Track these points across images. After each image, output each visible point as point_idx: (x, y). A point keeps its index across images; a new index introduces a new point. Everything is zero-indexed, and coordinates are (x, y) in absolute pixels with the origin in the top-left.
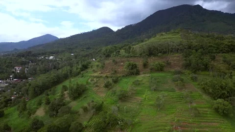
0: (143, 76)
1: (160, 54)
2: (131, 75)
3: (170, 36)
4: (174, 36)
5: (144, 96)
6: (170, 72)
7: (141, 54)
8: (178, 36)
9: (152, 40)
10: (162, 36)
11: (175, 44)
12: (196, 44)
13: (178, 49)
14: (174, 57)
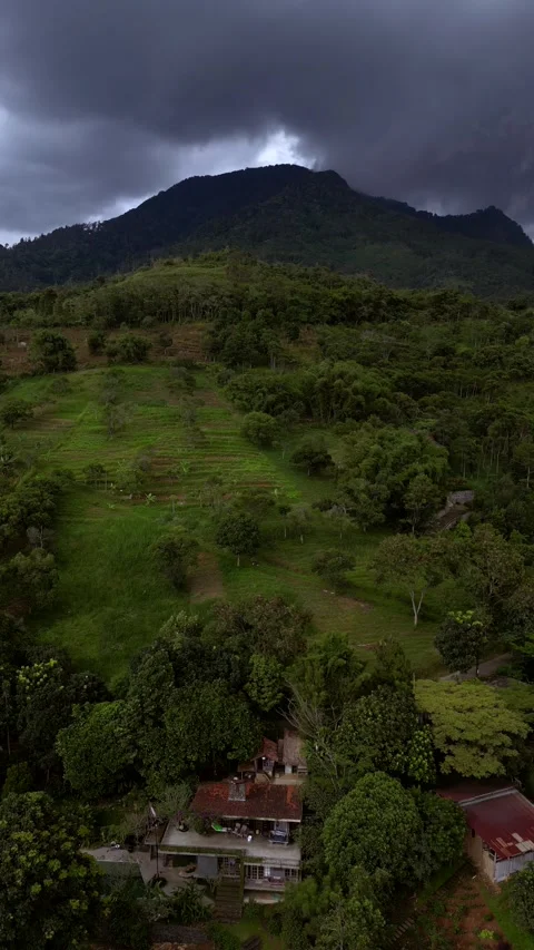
0: (86, 372)
1: (148, 319)
2: (50, 371)
3: (195, 269)
4: (207, 271)
5: (81, 415)
6: (163, 363)
7: (89, 318)
8: (219, 270)
9: (137, 276)
10: (168, 268)
11: (196, 292)
12: (256, 294)
13: (206, 308)
14: (193, 328)
